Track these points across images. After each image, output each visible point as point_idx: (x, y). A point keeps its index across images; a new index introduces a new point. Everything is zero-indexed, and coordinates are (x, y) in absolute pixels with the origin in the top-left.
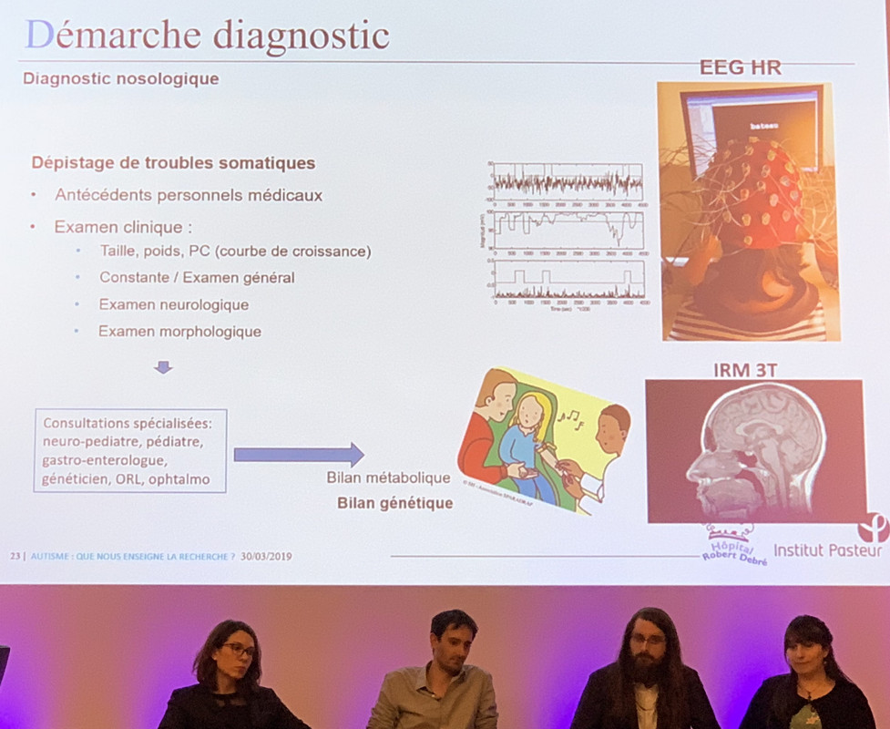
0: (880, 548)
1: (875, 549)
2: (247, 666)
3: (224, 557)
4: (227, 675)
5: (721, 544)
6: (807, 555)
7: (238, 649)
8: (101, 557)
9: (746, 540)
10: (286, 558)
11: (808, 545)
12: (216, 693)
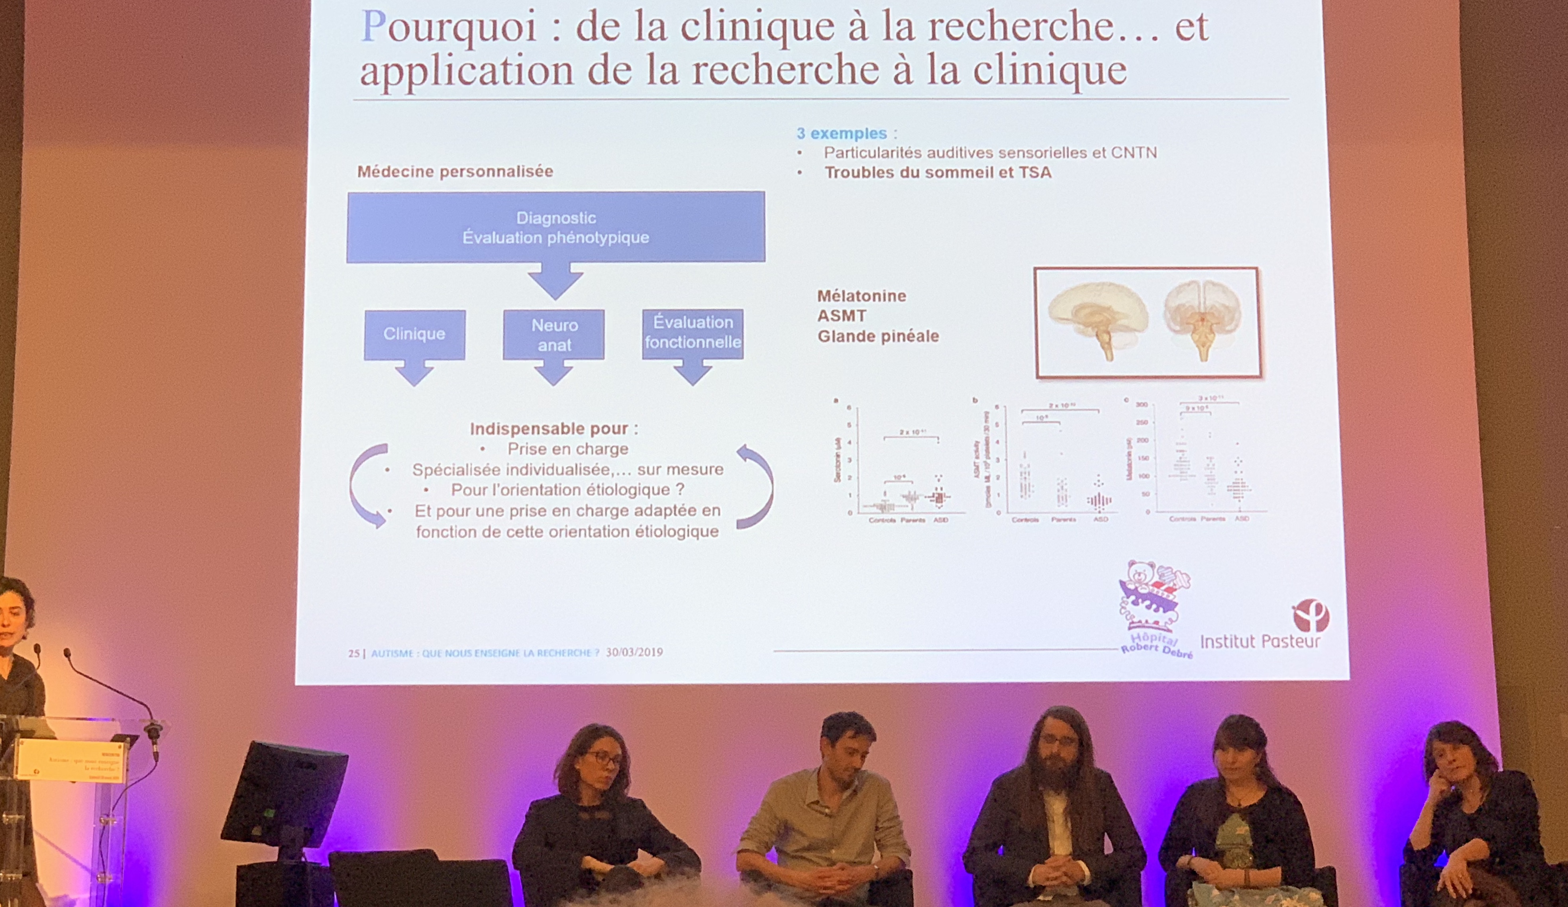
0: (1319, 638)
1: (1312, 639)
2: (613, 776)
3: (588, 653)
4: (590, 786)
5: (1142, 635)
6: (1237, 647)
7: (603, 758)
8: (450, 654)
9: (1169, 631)
10: (656, 653)
11: (1238, 636)
12: (580, 804)
